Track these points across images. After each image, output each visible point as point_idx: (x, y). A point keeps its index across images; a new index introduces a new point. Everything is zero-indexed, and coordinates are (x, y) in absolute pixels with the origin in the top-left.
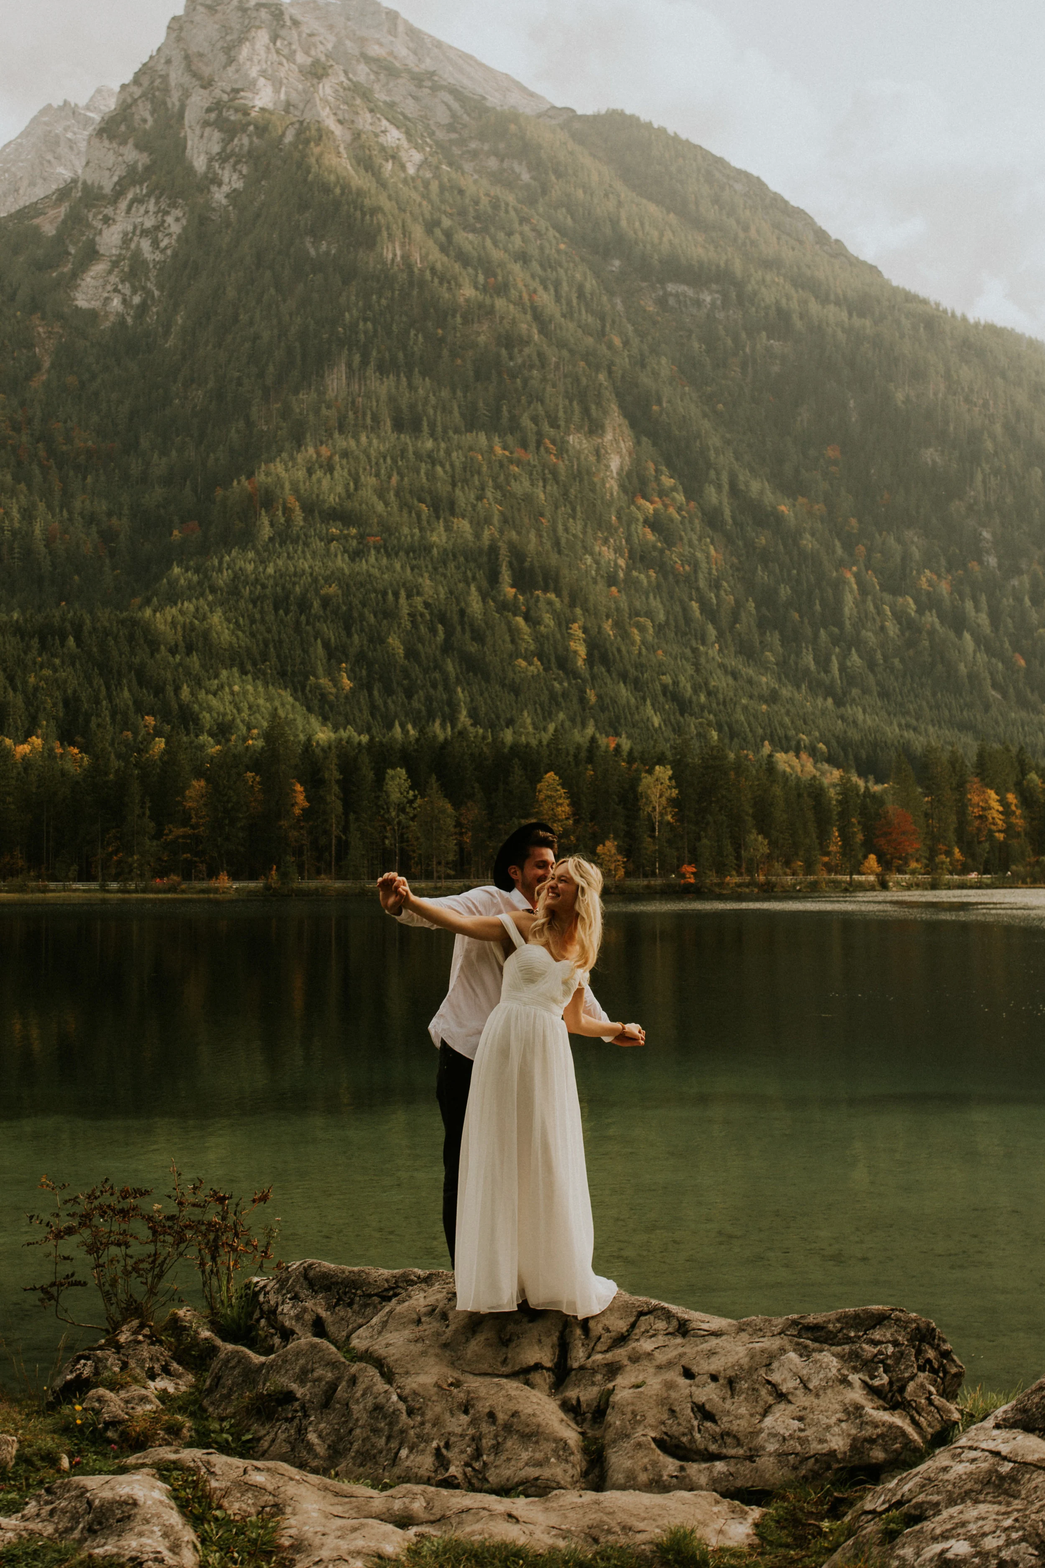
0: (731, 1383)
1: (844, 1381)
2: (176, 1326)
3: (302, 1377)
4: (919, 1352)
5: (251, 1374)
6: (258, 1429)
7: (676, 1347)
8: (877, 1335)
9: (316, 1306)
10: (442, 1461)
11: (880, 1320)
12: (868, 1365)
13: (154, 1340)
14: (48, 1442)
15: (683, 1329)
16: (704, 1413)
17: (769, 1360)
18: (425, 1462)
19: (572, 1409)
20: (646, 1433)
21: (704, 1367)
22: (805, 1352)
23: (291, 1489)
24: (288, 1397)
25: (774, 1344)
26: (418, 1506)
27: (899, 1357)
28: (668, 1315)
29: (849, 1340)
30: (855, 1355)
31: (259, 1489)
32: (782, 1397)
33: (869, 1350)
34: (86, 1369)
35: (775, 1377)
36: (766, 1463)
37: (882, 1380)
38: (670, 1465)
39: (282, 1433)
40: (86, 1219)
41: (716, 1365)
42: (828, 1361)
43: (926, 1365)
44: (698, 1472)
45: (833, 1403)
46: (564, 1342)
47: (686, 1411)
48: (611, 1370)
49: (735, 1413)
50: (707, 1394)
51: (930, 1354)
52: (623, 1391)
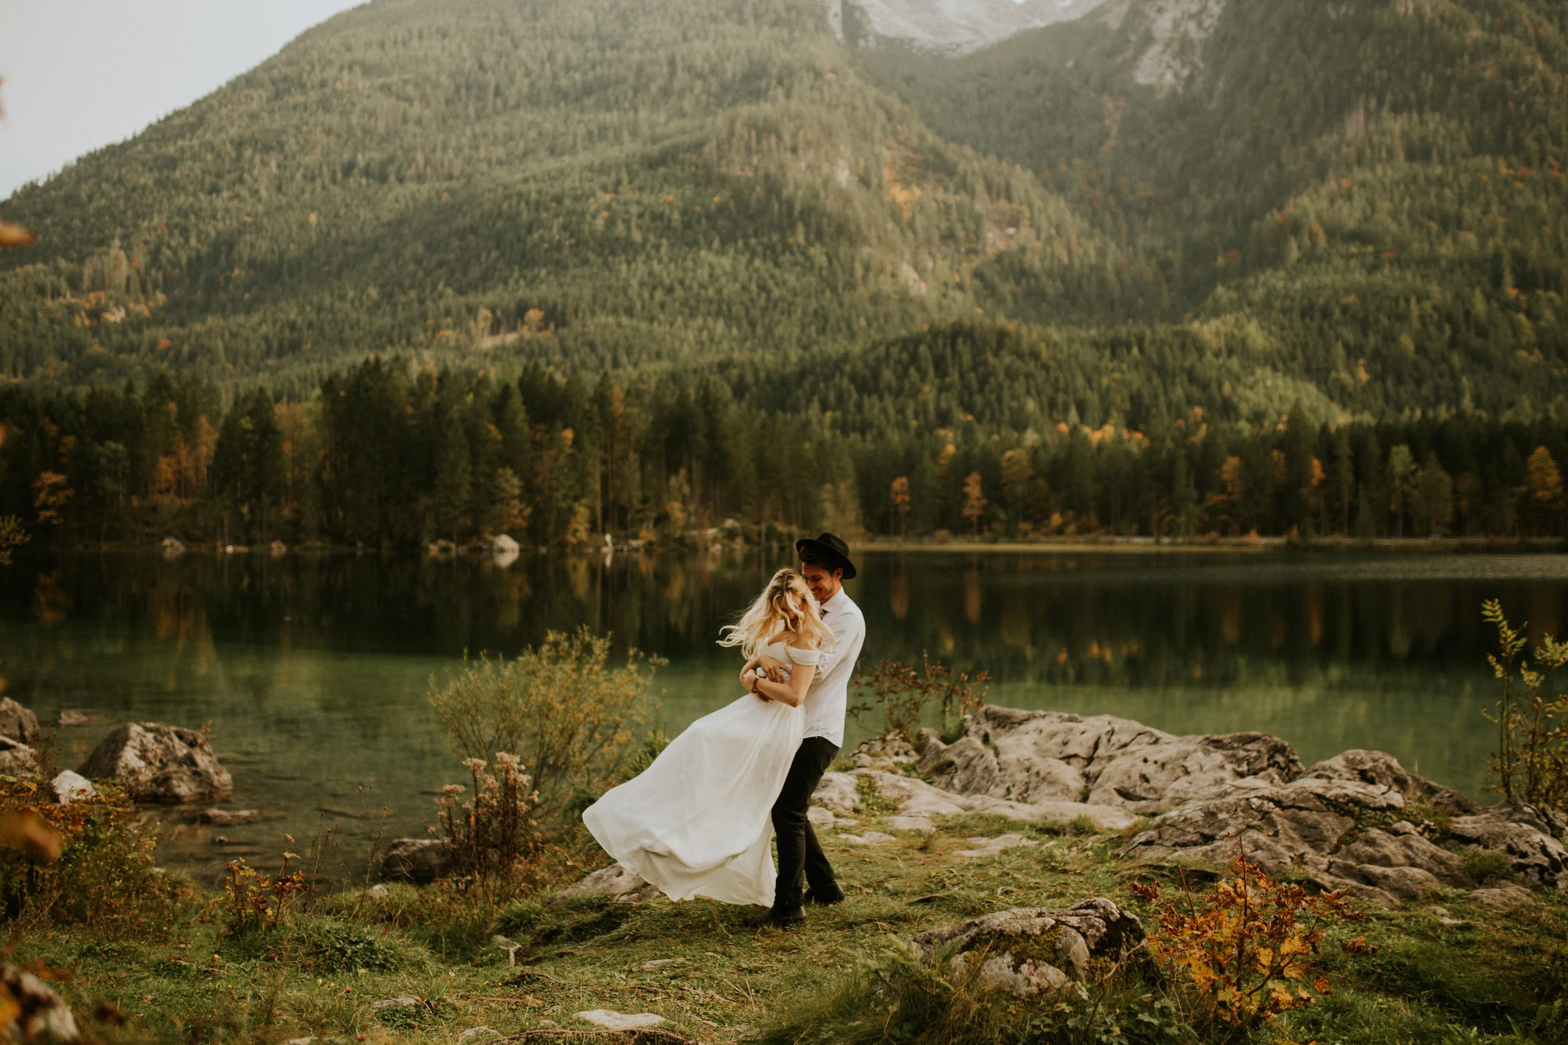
0: (1163, 765)
1: (1222, 767)
2: (918, 733)
3: (960, 754)
4: (1271, 757)
5: (939, 753)
6: (935, 778)
7: (1148, 750)
8: (1249, 747)
9: (987, 727)
10: (1008, 790)
11: (1254, 739)
12: (1239, 761)
13: (905, 739)
15: (1156, 742)
16: (1145, 778)
17: (1187, 755)
18: (1001, 791)
19: (1086, 776)
20: (1112, 785)
21: (1151, 759)
22: (1207, 752)
23: (919, 791)
24: (951, 764)
25: (1191, 748)
26: (976, 803)
27: (1257, 758)
28: (1152, 735)
29: (1232, 748)
30: (1234, 756)
31: (903, 788)
32: (1187, 773)
33: (1242, 753)
35: (1187, 764)
38: (1120, 800)
39: (944, 779)
41: (1161, 757)
42: (1218, 757)
43: (1275, 764)
44: (1132, 805)
45: (1210, 777)
46: (1096, 746)
47: (1136, 777)
48: (1111, 758)
49: (1159, 779)
50: (1150, 769)
51: (1280, 759)
52: (1110, 768)
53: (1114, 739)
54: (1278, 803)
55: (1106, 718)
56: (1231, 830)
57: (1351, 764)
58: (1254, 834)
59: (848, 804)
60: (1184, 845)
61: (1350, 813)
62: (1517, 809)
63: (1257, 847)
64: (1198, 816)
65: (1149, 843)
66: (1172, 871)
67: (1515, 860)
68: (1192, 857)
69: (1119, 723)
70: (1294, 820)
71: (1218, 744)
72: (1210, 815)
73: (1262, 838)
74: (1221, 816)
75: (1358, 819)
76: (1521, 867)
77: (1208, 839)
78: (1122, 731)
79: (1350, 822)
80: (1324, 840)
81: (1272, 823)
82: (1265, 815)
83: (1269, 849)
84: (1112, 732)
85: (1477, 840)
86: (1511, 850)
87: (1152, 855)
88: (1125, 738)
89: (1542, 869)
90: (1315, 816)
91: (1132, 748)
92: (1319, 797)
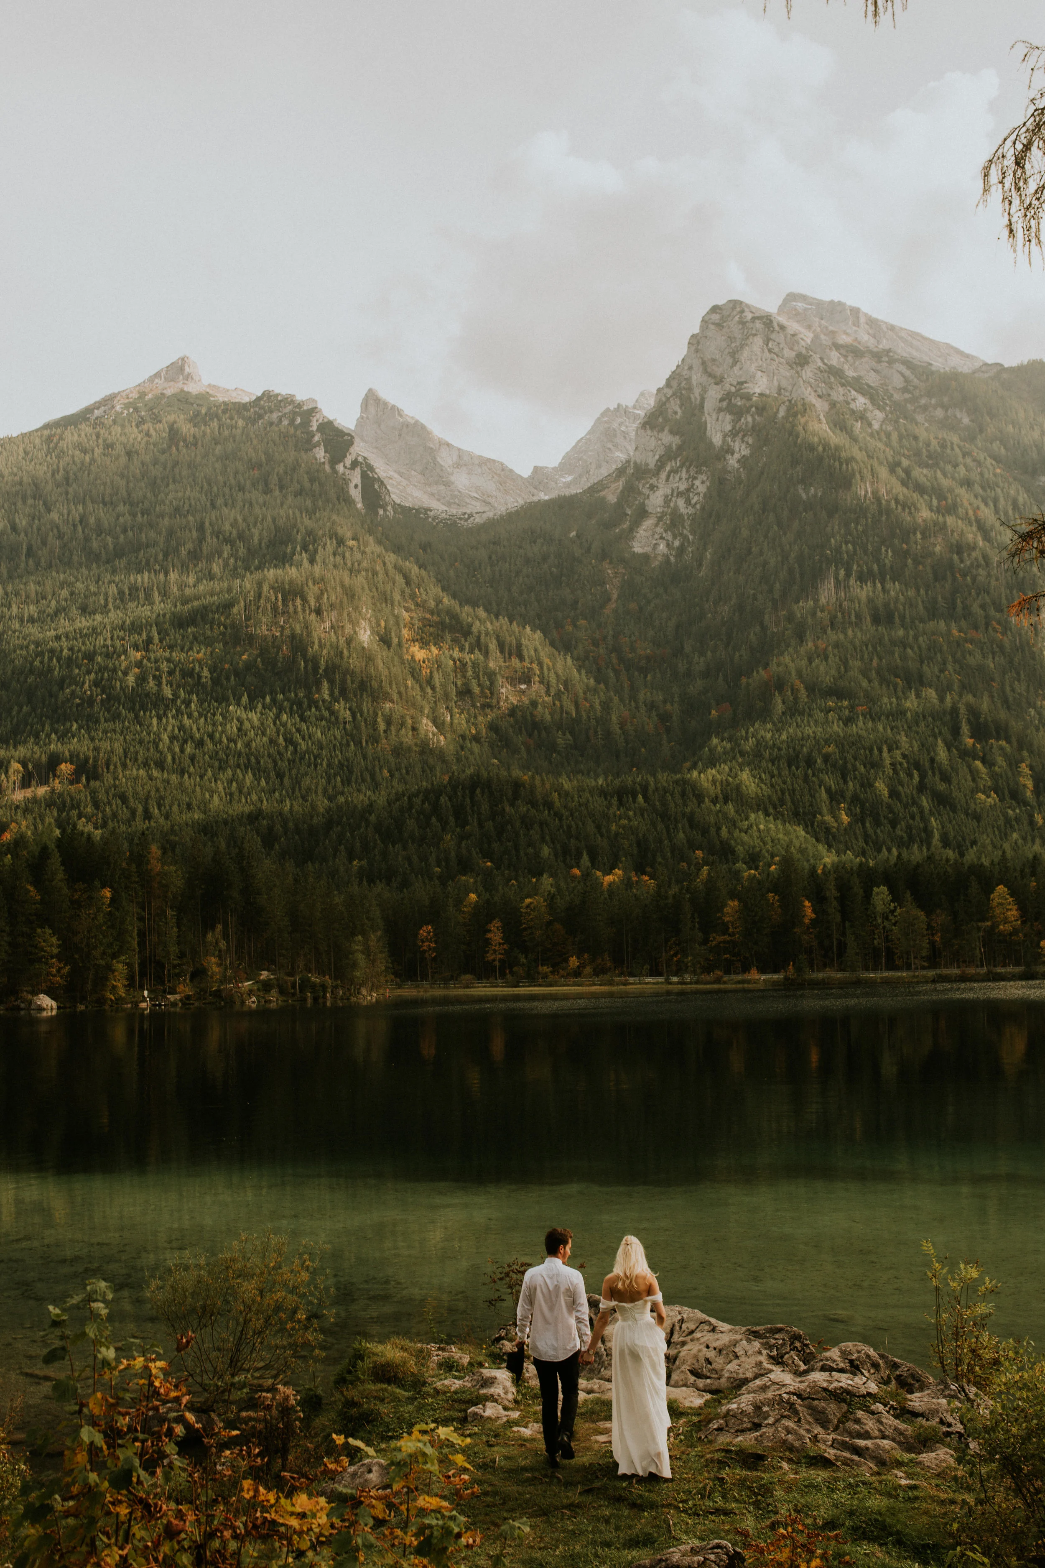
0: (720, 1351)
1: (760, 1353)
4: (792, 1343)
7: (709, 1337)
8: (777, 1336)
11: (780, 1330)
12: (770, 1347)
14: (481, 1358)
15: (714, 1330)
16: (708, 1361)
17: (735, 1343)
20: (687, 1367)
22: (749, 1341)
25: (738, 1337)
26: (596, 1387)
27: (783, 1345)
28: (710, 1324)
29: (766, 1337)
30: (767, 1343)
32: (737, 1357)
33: (773, 1341)
34: (503, 1333)
35: (736, 1350)
36: (723, 1380)
37: (775, 1353)
38: (692, 1379)
40: (507, 1275)
41: (717, 1344)
42: (757, 1345)
43: (794, 1348)
44: (701, 1383)
45: (752, 1360)
47: (702, 1360)
48: (683, 1344)
49: (718, 1362)
50: (711, 1354)
51: (798, 1344)
52: (684, 1352)
53: (684, 1326)
54: (799, 1396)
55: (677, 1308)
56: (771, 1420)
57: (844, 1354)
58: (787, 1423)
59: (510, 1397)
60: (743, 1431)
61: (844, 1401)
62: (947, 1387)
63: (788, 1431)
64: (750, 1409)
65: (720, 1429)
66: (737, 1453)
67: (945, 1429)
68: (746, 1440)
69: (687, 1312)
70: (810, 1407)
71: (756, 1335)
72: (757, 1408)
73: (791, 1424)
74: (765, 1409)
75: (849, 1405)
76: (948, 1434)
77: (757, 1426)
78: (690, 1319)
79: (845, 1407)
80: (829, 1421)
81: (796, 1412)
82: (791, 1405)
83: (796, 1433)
84: (682, 1321)
85: (922, 1415)
86: (942, 1422)
87: (723, 1439)
88: (692, 1326)
89: (960, 1435)
90: (823, 1404)
91: (697, 1335)
92: (825, 1389)
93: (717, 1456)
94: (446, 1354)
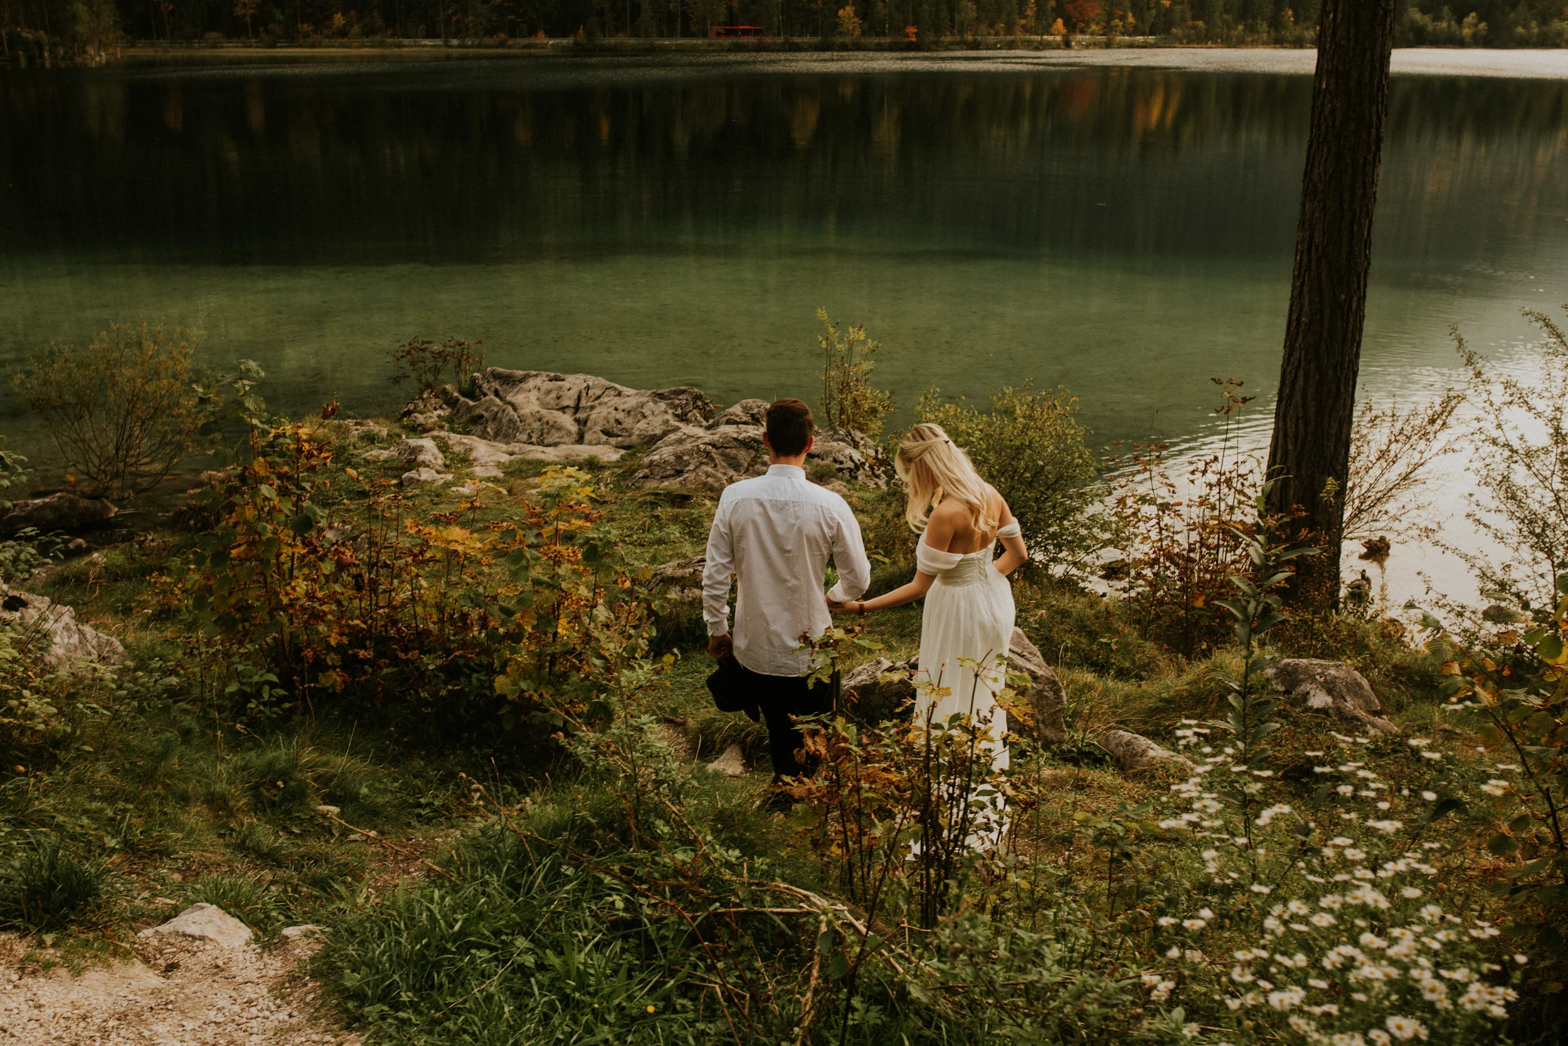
0: (628, 412)
1: (666, 412)
2: (445, 391)
3: (487, 410)
4: (694, 403)
5: (470, 409)
6: (471, 427)
7: (616, 401)
8: (680, 397)
9: (496, 385)
10: (530, 437)
11: (683, 392)
12: (675, 407)
13: (436, 396)
14: (398, 431)
15: (619, 394)
16: (618, 422)
17: (642, 405)
18: (524, 437)
19: (577, 421)
20: (598, 428)
21: (621, 407)
22: (655, 402)
24: (482, 416)
25: (644, 399)
26: (516, 450)
27: (686, 404)
28: (615, 389)
29: (670, 399)
30: (672, 404)
31: (465, 444)
32: (645, 417)
33: (677, 402)
34: (411, 407)
35: (644, 411)
36: (634, 437)
37: (679, 411)
38: (604, 438)
39: (479, 428)
40: (409, 353)
41: (625, 406)
42: (662, 405)
43: (697, 407)
44: (613, 441)
45: (660, 419)
46: (579, 399)
47: (612, 421)
48: (592, 408)
49: (628, 422)
50: (620, 416)
51: (699, 403)
52: (594, 415)
53: (591, 393)
54: (714, 446)
55: (582, 376)
56: (691, 467)
57: (746, 409)
58: (705, 468)
59: (440, 462)
60: (666, 477)
61: (752, 448)
62: (836, 432)
63: (708, 475)
64: (672, 459)
65: (645, 477)
66: (666, 495)
67: (838, 466)
68: (673, 485)
69: (591, 380)
70: (722, 455)
71: (661, 397)
72: (679, 457)
73: (709, 469)
74: (686, 458)
75: (757, 451)
76: (840, 470)
77: (679, 473)
78: (595, 386)
79: (753, 453)
80: (740, 465)
81: (713, 459)
82: (708, 454)
83: (714, 476)
84: (588, 388)
85: (818, 456)
86: (835, 461)
87: (651, 485)
88: (598, 392)
89: (850, 470)
90: (734, 451)
91: (604, 399)
92: (735, 439)
93: (648, 498)
94: (365, 428)
